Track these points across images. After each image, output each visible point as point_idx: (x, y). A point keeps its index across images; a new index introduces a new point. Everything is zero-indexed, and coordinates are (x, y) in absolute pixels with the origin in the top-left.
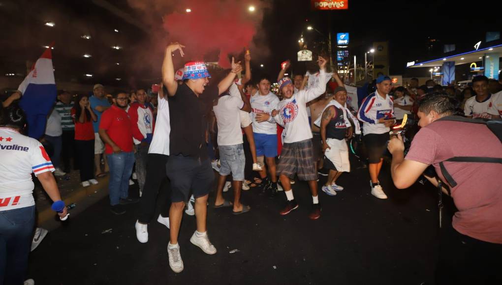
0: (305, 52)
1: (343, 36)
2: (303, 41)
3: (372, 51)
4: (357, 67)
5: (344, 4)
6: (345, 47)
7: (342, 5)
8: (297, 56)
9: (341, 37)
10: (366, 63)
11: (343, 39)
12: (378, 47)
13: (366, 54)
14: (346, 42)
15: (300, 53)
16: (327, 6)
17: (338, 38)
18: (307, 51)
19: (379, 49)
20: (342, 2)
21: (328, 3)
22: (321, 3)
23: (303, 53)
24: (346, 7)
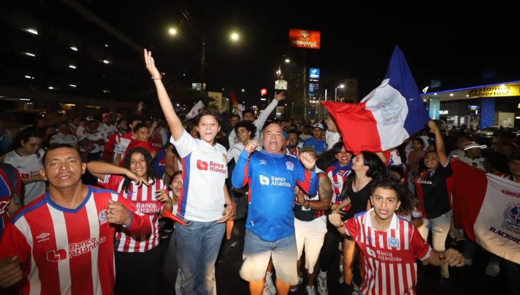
0: (281, 82)
1: (315, 71)
2: (280, 73)
3: (342, 86)
4: (328, 100)
5: (317, 44)
6: (316, 81)
7: (315, 45)
8: (274, 85)
9: (313, 71)
10: (336, 96)
11: (314, 74)
12: (349, 84)
13: (336, 89)
14: (317, 76)
15: (277, 82)
16: (303, 45)
17: (311, 72)
18: (284, 81)
19: (349, 85)
20: (315, 43)
21: (304, 42)
22: (298, 41)
23: (280, 82)
24: (319, 47)
